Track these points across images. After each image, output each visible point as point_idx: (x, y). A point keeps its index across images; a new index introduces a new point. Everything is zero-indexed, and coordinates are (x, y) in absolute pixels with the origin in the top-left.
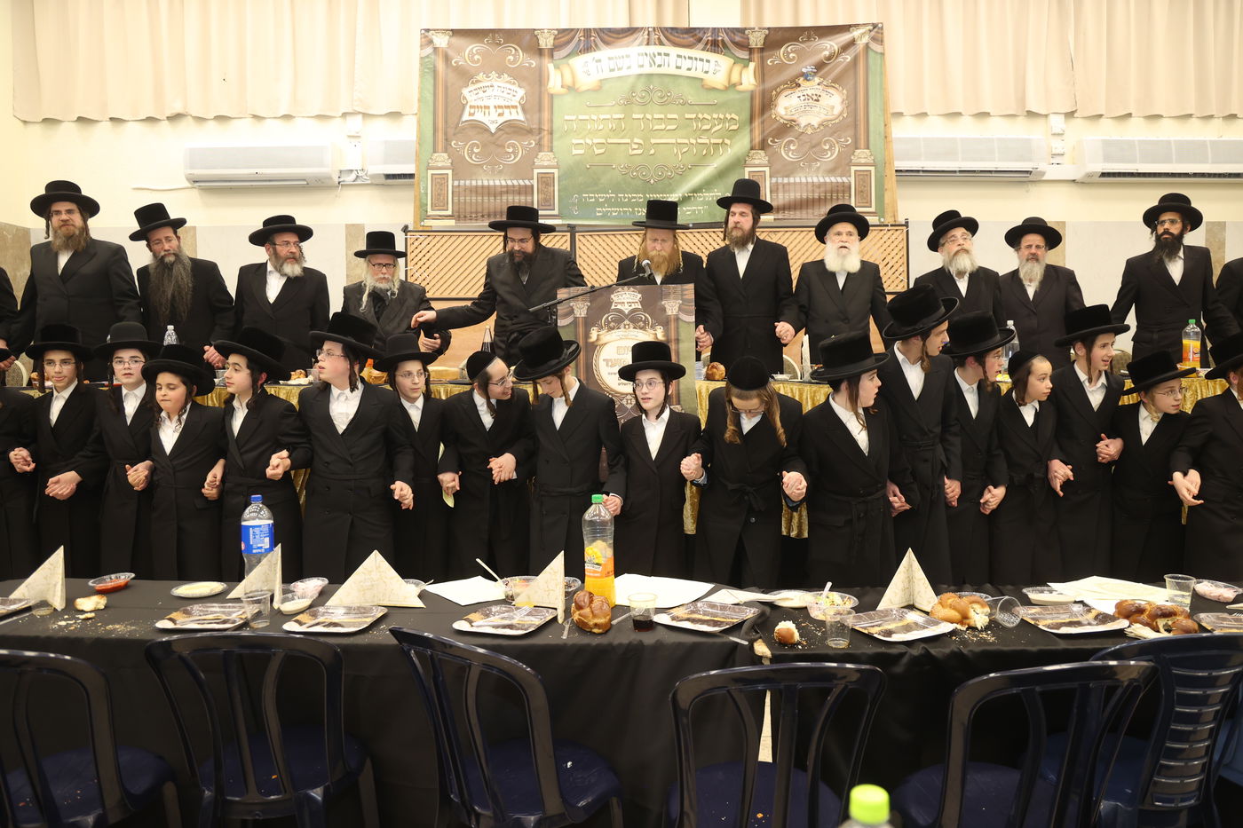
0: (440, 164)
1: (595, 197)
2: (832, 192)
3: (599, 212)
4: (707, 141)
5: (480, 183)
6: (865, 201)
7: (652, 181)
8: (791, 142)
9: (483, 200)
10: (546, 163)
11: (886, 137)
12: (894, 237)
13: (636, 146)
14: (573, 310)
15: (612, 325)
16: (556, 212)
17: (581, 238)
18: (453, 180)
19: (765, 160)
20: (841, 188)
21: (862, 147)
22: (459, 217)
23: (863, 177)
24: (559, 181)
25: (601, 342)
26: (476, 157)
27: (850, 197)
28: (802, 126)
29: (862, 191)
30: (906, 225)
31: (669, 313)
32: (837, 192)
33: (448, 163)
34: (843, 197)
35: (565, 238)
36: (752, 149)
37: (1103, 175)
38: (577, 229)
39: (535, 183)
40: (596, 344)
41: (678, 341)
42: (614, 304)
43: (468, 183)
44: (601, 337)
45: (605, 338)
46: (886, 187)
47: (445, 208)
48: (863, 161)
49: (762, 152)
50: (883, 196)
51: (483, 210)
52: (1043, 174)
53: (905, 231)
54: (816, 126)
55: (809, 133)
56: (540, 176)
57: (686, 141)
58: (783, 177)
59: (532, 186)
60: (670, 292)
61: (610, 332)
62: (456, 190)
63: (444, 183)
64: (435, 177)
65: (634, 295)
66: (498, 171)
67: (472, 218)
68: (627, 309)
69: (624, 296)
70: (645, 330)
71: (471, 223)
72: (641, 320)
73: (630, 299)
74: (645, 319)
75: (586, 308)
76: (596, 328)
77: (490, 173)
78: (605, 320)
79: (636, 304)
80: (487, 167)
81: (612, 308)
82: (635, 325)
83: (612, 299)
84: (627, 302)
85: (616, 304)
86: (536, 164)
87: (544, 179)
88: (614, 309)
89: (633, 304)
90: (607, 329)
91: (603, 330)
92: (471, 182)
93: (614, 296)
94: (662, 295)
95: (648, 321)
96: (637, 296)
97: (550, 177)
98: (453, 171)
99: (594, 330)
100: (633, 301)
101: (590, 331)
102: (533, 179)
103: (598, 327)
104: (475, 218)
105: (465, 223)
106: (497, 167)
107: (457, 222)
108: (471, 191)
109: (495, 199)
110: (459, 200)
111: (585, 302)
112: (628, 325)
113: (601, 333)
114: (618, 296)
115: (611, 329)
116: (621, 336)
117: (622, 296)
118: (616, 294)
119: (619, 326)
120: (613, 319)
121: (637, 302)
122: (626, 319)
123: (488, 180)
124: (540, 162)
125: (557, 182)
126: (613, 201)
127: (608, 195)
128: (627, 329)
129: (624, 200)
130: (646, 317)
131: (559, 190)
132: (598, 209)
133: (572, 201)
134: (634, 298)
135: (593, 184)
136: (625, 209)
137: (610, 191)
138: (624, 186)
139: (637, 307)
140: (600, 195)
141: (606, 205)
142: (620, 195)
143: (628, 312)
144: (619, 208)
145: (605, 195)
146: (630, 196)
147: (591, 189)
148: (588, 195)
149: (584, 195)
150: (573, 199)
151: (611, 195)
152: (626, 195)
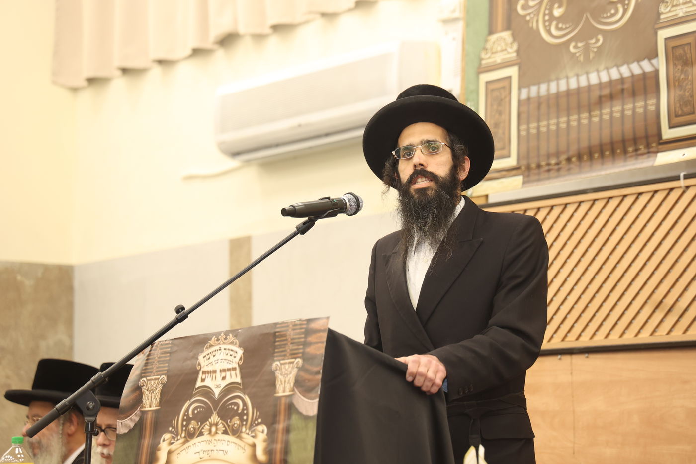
0: (499, 58)
5: (563, 87)
9: (568, 122)
10: (680, 12)
14: (141, 395)
15: (193, 424)
18: (519, 88)
22: (528, 168)
26: (557, 27)
31: (281, 393)
33: (511, 53)
39: (661, 63)
42: (200, 376)
43: (544, 87)
44: (174, 457)
47: (505, 153)
51: (568, 150)
56: (671, 42)
59: (656, 72)
60: (286, 340)
61: (187, 445)
62: (524, 109)
63: (505, 98)
64: (492, 86)
65: (232, 350)
66: (595, 52)
67: (551, 167)
68: (217, 387)
69: (220, 355)
70: (239, 437)
71: (549, 178)
72: (236, 413)
73: (226, 362)
74: (243, 410)
75: (160, 387)
76: (167, 436)
77: (581, 58)
78: (184, 415)
79: (233, 373)
80: (576, 47)
81: (197, 386)
82: (227, 423)
83: (199, 364)
84: (221, 371)
85: (204, 377)
86: (662, 17)
87: (679, 51)
88: (199, 388)
89: (228, 374)
90: (185, 437)
91: (178, 440)
92: (549, 86)
93: (204, 357)
94: (275, 347)
95: (247, 414)
96: (235, 355)
97: (689, 44)
98: (520, 69)
99: (164, 440)
100: (230, 366)
101: (159, 443)
102: (656, 55)
103: (171, 432)
104: (556, 167)
105: (539, 180)
106: (593, 41)
107: (526, 179)
108: (549, 107)
109: (590, 117)
110: (528, 130)
111: (161, 375)
112: (216, 425)
113: (173, 447)
114: (208, 357)
115: (190, 435)
116: (202, 455)
117: (214, 356)
118: (205, 353)
119: (203, 428)
120: (196, 412)
121: (234, 369)
122: (215, 410)
123: (578, 75)
124: (670, 12)
128: (213, 435)
130: (245, 404)
134: (231, 358)
139: (234, 380)
143: (220, 394)
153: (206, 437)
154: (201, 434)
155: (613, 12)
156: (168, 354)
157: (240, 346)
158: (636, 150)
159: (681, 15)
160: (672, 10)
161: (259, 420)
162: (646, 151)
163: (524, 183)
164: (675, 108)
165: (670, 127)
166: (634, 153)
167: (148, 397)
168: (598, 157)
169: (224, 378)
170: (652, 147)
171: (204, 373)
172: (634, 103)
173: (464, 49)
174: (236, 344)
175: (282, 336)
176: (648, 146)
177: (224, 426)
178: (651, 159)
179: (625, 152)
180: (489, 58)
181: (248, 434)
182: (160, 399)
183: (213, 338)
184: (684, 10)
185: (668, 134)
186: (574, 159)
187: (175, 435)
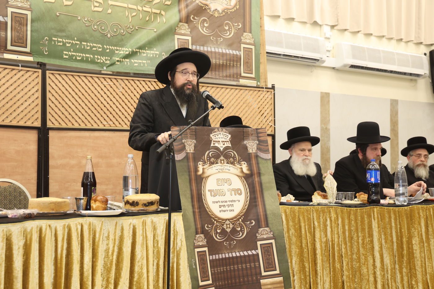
1: (63, 42)
2: (230, 61)
3: (66, 55)
4: (149, 10)
6: (249, 69)
7: (109, 35)
8: (204, 20)
11: (261, 27)
12: (266, 96)
13: (97, 5)
14: (185, 146)
15: (212, 160)
16: (28, 50)
17: (51, 76)
19: (188, 31)
20: (235, 59)
21: (248, 31)
23: (248, 52)
24: (31, 23)
25: (206, 175)
27: (240, 65)
28: (212, 10)
29: (247, 62)
30: (273, 87)
31: (251, 151)
32: (233, 61)
34: (237, 65)
35: (36, 75)
36: (180, 21)
37: (352, 66)
38: (47, 67)
40: (202, 177)
41: (259, 174)
42: (212, 142)
44: (206, 170)
45: (208, 172)
46: (261, 61)
48: (248, 41)
49: (186, 25)
50: (259, 67)
52: (324, 62)
53: (273, 93)
54: (221, 12)
55: (216, 16)
57: (135, 7)
58: (200, 46)
59: (6, 23)
60: (249, 135)
61: (211, 166)
65: (226, 135)
68: (221, 147)
69: (219, 136)
70: (234, 165)
72: (231, 157)
73: (224, 139)
74: (234, 156)
75: (193, 145)
76: (201, 163)
78: (207, 156)
79: (228, 143)
81: (211, 146)
82: (228, 160)
83: (211, 138)
84: (222, 141)
85: (214, 143)
86: (9, 3)
87: (18, 19)
88: (212, 146)
89: (226, 143)
90: (209, 164)
91: (206, 165)
93: (213, 136)
94: (244, 136)
95: (236, 158)
96: (228, 136)
97: (24, 18)
99: (200, 164)
100: (226, 140)
101: (198, 165)
102: (7, 16)
103: (202, 161)
111: (193, 140)
112: (223, 160)
113: (204, 167)
114: (215, 136)
115: (212, 163)
116: (219, 170)
117: (218, 136)
118: (213, 134)
119: (217, 161)
120: (213, 155)
121: (228, 142)
122: (222, 155)
124: (14, 2)
125: (30, 23)
126: (78, 47)
127: (74, 42)
128: (223, 164)
129: (87, 48)
130: (234, 154)
131: (31, 31)
132: (65, 52)
133: (43, 42)
134: (226, 138)
135: (62, 31)
136: (87, 55)
137: (76, 39)
138: (87, 36)
139: (228, 145)
140: (67, 41)
141: (72, 50)
142: (83, 43)
143: (223, 150)
144: (82, 54)
145: (71, 42)
146: (91, 45)
147: (60, 34)
148: (58, 39)
149: (53, 39)
150: (44, 41)
151: (76, 42)
152: (89, 44)
153: (219, 164)
154: (217, 163)
156: (194, 132)
157: (229, 134)
161: (242, 160)
164: (14, 39)
165: (11, 46)
167: (188, 147)
169: (224, 144)
171: (214, 141)
174: (227, 133)
175: (247, 133)
177: (227, 161)
182: (194, 149)
183: (216, 129)
184: (21, 5)
187: (205, 163)
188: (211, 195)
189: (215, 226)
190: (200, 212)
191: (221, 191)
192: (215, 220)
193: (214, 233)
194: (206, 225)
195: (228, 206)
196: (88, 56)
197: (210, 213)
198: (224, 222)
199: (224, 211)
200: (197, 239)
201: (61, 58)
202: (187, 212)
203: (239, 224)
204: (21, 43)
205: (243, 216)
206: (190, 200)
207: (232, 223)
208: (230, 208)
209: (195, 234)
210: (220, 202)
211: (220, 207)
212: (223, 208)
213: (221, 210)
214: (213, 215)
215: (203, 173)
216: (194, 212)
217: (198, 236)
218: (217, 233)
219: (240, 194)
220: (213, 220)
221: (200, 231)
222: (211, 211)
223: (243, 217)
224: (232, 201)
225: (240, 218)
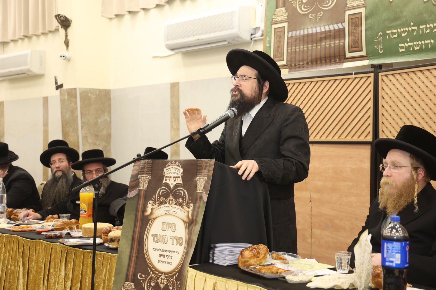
0: (280, 19)
1: (398, 32)
3: (402, 48)
5: (306, 33)
9: (308, 47)
14: (139, 182)
15: (162, 199)
16: (363, 53)
17: (384, 78)
18: (288, 32)
22: (291, 65)
24: (366, 21)
26: (304, 8)
33: (285, 17)
35: (369, 80)
39: (346, 25)
40: (149, 218)
41: (196, 222)
43: (298, 32)
44: (154, 211)
45: (156, 212)
47: (281, 58)
51: (307, 59)
56: (351, 17)
59: (344, 28)
60: (202, 168)
61: (160, 207)
62: (290, 41)
63: (282, 36)
64: (277, 30)
65: (178, 169)
66: (319, 19)
67: (300, 66)
68: (172, 184)
69: (172, 171)
70: (182, 207)
71: (299, 71)
72: (180, 197)
73: (175, 174)
74: (184, 196)
75: (148, 180)
76: (151, 202)
77: (314, 21)
78: (158, 194)
79: (179, 179)
80: (311, 16)
81: (163, 182)
82: (176, 200)
83: (164, 173)
84: (173, 177)
85: (166, 179)
86: (348, 5)
87: (354, 21)
88: (164, 183)
89: (177, 179)
90: (159, 203)
91: (156, 204)
92: (300, 31)
93: (166, 170)
94: (197, 170)
95: (186, 198)
96: (180, 171)
97: (358, 17)
98: (288, 24)
99: (149, 203)
100: (177, 176)
101: (147, 204)
102: (344, 22)
103: (153, 200)
104: (302, 66)
105: (295, 71)
106: (319, 14)
107: (290, 70)
108: (300, 41)
109: (317, 46)
110: (291, 50)
111: (148, 175)
112: (172, 200)
113: (154, 207)
115: (161, 203)
116: (166, 212)
117: (170, 170)
118: (167, 168)
119: (166, 201)
120: (163, 193)
121: (179, 177)
122: (171, 194)
123: (312, 28)
124: (351, 3)
125: (364, 21)
126: (415, 33)
127: (410, 29)
128: (171, 205)
129: (426, 31)
130: (184, 193)
131: (366, 30)
132: (400, 45)
133: (377, 40)
134: (178, 172)
135: (396, 19)
136: (426, 42)
137: (412, 24)
138: (425, 15)
139: (179, 182)
140: (402, 30)
141: (408, 40)
142: (421, 27)
143: (173, 187)
144: (421, 41)
145: (407, 29)
146: (432, 25)
147: (394, 24)
148: (392, 31)
149: (388, 32)
150: (378, 38)
151: (413, 28)
152: (428, 26)
153: (167, 205)
154: (165, 203)
155: (327, 2)
156: (151, 167)
157: (181, 168)
158: (335, 61)
159: (355, 5)
160: (352, 3)
161: (191, 201)
162: (339, 62)
163: (289, 72)
164: (351, 44)
165: (349, 52)
166: (334, 62)
167: (142, 184)
168: (319, 62)
169: (175, 181)
170: (342, 60)
171: (166, 177)
172: (335, 41)
173: (265, 14)
174: (180, 166)
175: (200, 166)
176: (340, 59)
177: (175, 202)
178: (341, 65)
179: (331, 61)
180: (276, 18)
181: (186, 206)
182: (148, 186)
184: (357, 3)
185: (348, 55)
186: (310, 63)
187: (155, 202)
188: (154, 241)
189: (150, 278)
190: (137, 257)
191: (164, 237)
192: (152, 270)
193: (147, 286)
194: (140, 274)
195: (167, 257)
196: (429, 41)
197: (148, 261)
198: (160, 276)
199: (163, 262)
200: (126, 287)
201: (397, 53)
202: (122, 254)
203: (173, 281)
204: (358, 47)
205: (178, 272)
206: (130, 242)
207: (168, 278)
208: (169, 260)
209: (124, 280)
210: (161, 250)
211: (159, 257)
212: (162, 259)
213: (160, 260)
214: (150, 264)
215: (151, 213)
216: (130, 256)
217: (127, 283)
218: (150, 286)
219: (181, 245)
220: (150, 270)
221: (131, 279)
222: (149, 259)
223: (177, 274)
224: (172, 252)
225: (175, 275)
